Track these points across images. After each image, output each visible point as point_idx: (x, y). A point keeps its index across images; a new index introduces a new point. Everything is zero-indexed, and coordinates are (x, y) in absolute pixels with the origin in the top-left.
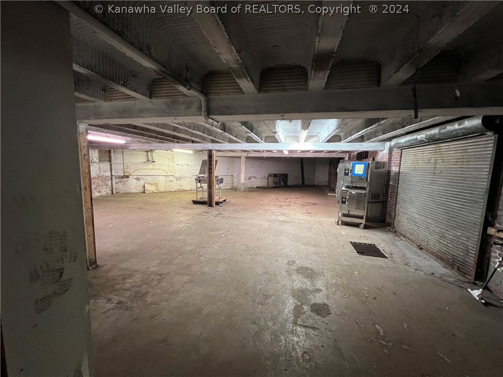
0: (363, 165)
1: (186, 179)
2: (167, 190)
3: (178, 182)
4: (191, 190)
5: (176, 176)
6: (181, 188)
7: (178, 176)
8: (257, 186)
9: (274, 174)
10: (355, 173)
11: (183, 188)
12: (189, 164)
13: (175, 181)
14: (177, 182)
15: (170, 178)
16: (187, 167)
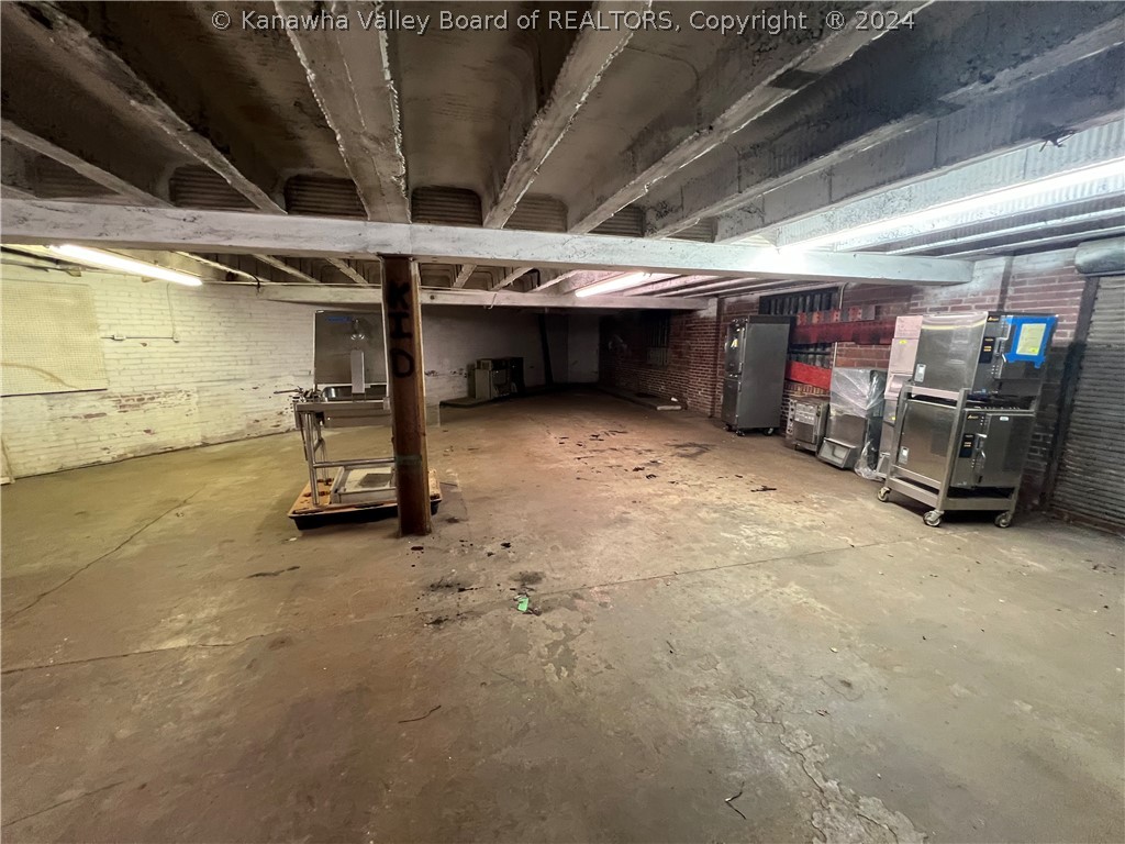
0: (1044, 325)
1: (169, 400)
2: (71, 462)
3: (131, 416)
4: (205, 445)
5: (115, 389)
6: (152, 440)
7: (126, 391)
8: (444, 399)
9: (494, 361)
10: (1018, 352)
11: (164, 438)
12: (182, 336)
13: (114, 413)
14: (127, 417)
15: (85, 404)
16: (174, 347)
